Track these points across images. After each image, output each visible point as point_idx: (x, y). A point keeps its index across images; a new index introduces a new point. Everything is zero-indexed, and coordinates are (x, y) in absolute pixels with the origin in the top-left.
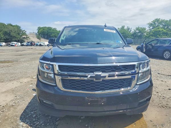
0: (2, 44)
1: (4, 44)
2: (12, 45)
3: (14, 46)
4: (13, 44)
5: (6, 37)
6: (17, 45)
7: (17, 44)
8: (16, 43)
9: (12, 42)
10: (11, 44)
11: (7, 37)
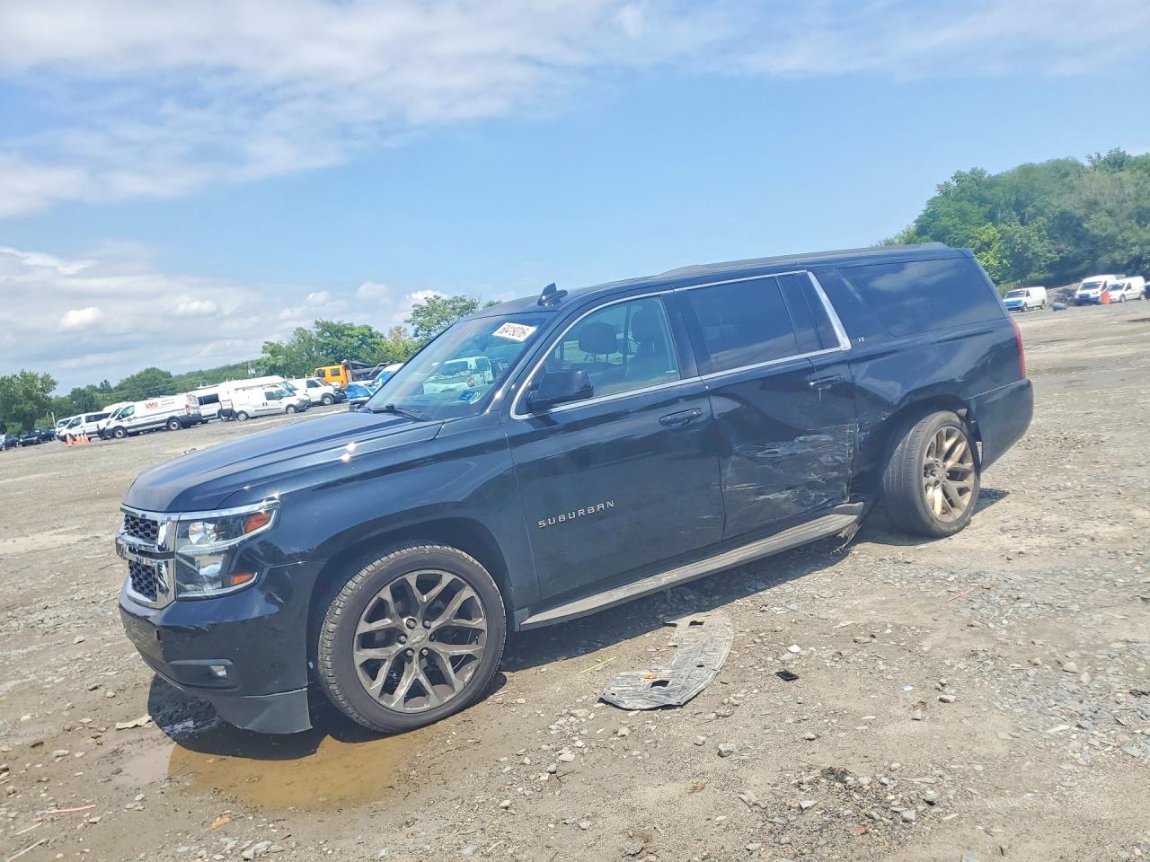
0: (1024, 299)
1: (1038, 294)
2: (1084, 301)
3: (1095, 302)
4: (1092, 293)
5: (1060, 252)
6: (1116, 295)
7: (1116, 287)
8: (1111, 279)
9: (1087, 280)
10: (1079, 292)
11: (1068, 249)
